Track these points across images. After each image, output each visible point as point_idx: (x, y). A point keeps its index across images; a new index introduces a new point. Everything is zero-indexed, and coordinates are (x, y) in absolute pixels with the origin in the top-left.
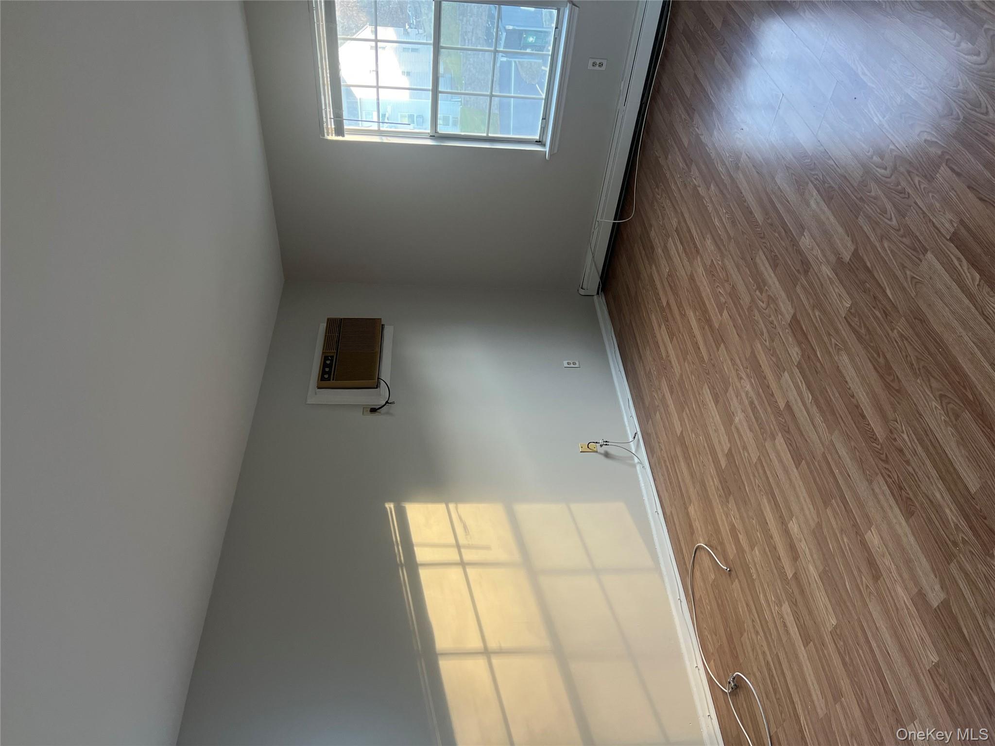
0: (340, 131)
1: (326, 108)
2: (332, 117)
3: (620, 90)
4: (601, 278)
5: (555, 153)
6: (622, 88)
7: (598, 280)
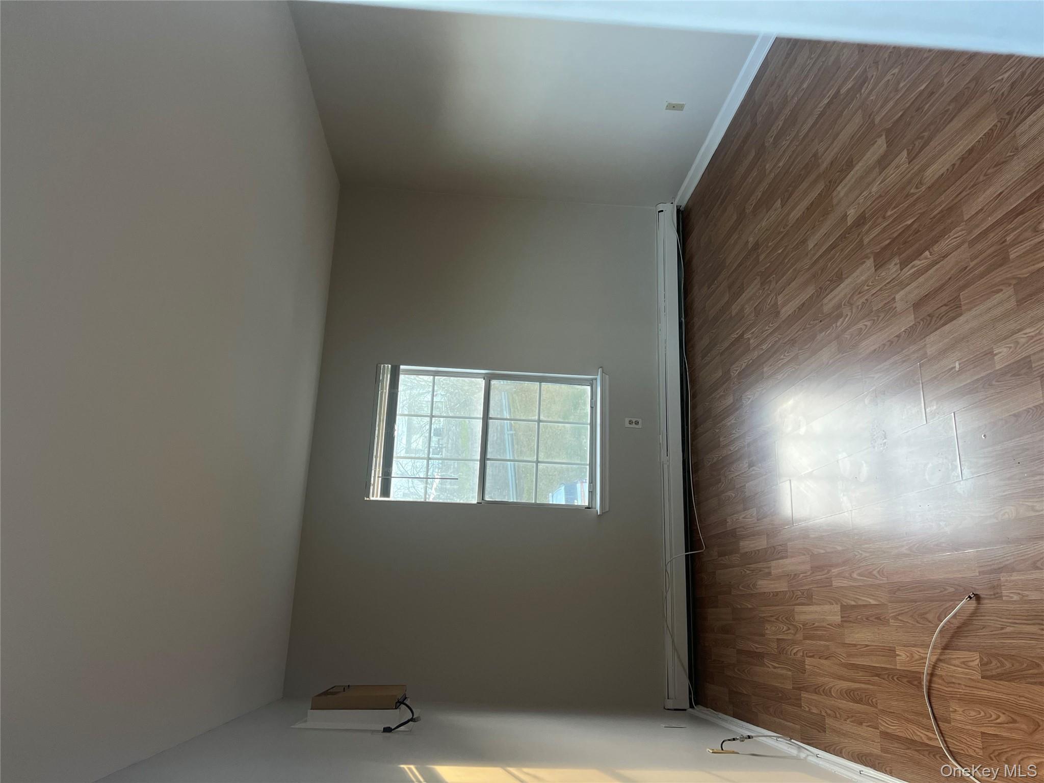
0: (386, 491)
1: (375, 468)
2: (380, 476)
3: (660, 444)
4: (690, 678)
5: (607, 512)
6: (661, 441)
7: (686, 682)
